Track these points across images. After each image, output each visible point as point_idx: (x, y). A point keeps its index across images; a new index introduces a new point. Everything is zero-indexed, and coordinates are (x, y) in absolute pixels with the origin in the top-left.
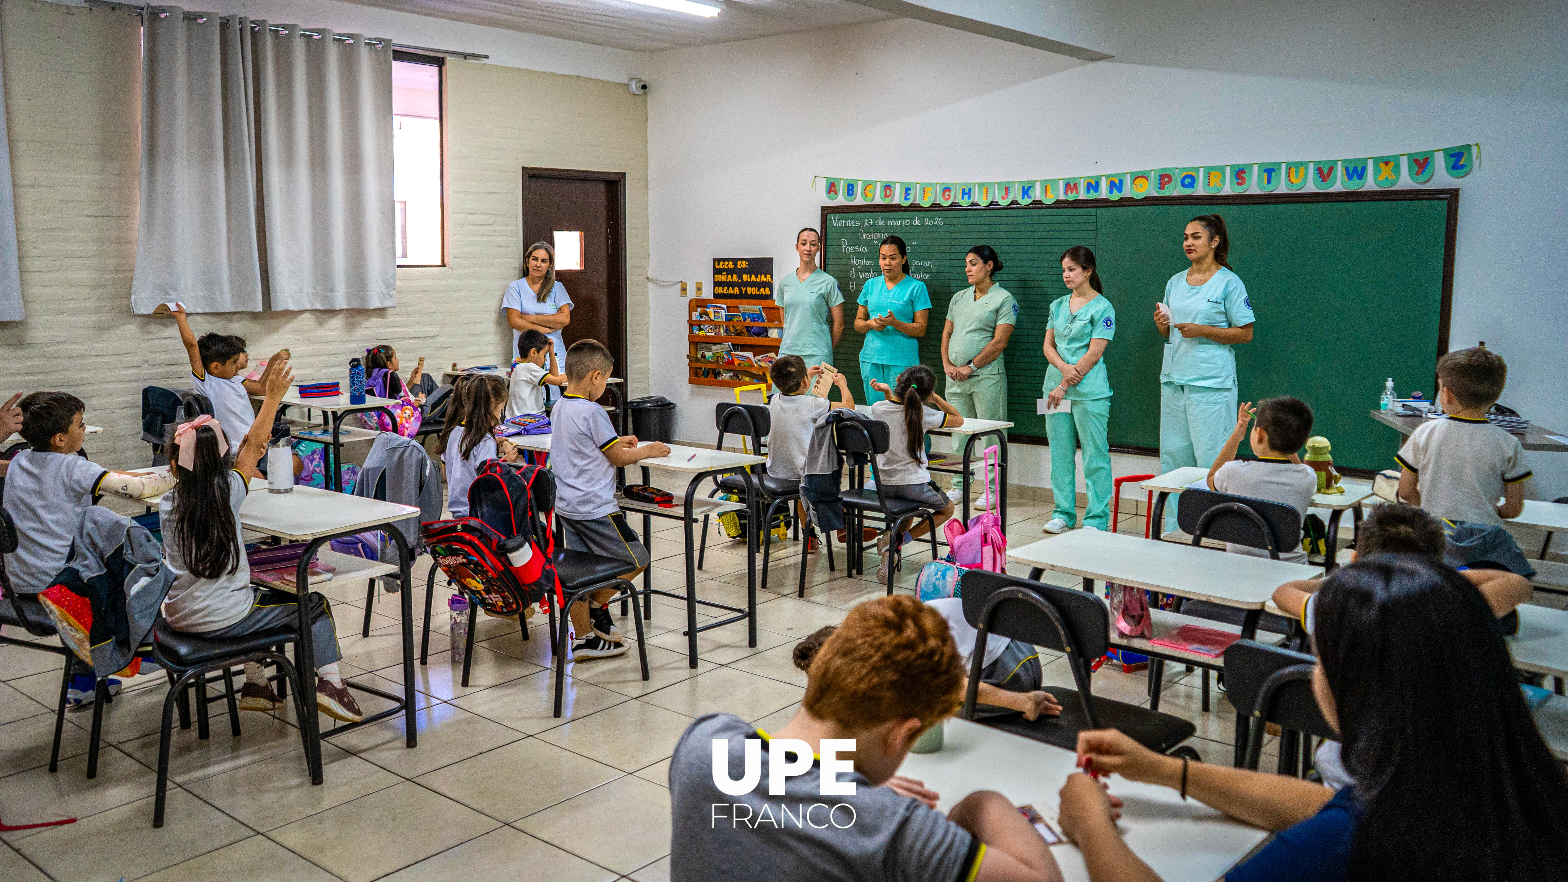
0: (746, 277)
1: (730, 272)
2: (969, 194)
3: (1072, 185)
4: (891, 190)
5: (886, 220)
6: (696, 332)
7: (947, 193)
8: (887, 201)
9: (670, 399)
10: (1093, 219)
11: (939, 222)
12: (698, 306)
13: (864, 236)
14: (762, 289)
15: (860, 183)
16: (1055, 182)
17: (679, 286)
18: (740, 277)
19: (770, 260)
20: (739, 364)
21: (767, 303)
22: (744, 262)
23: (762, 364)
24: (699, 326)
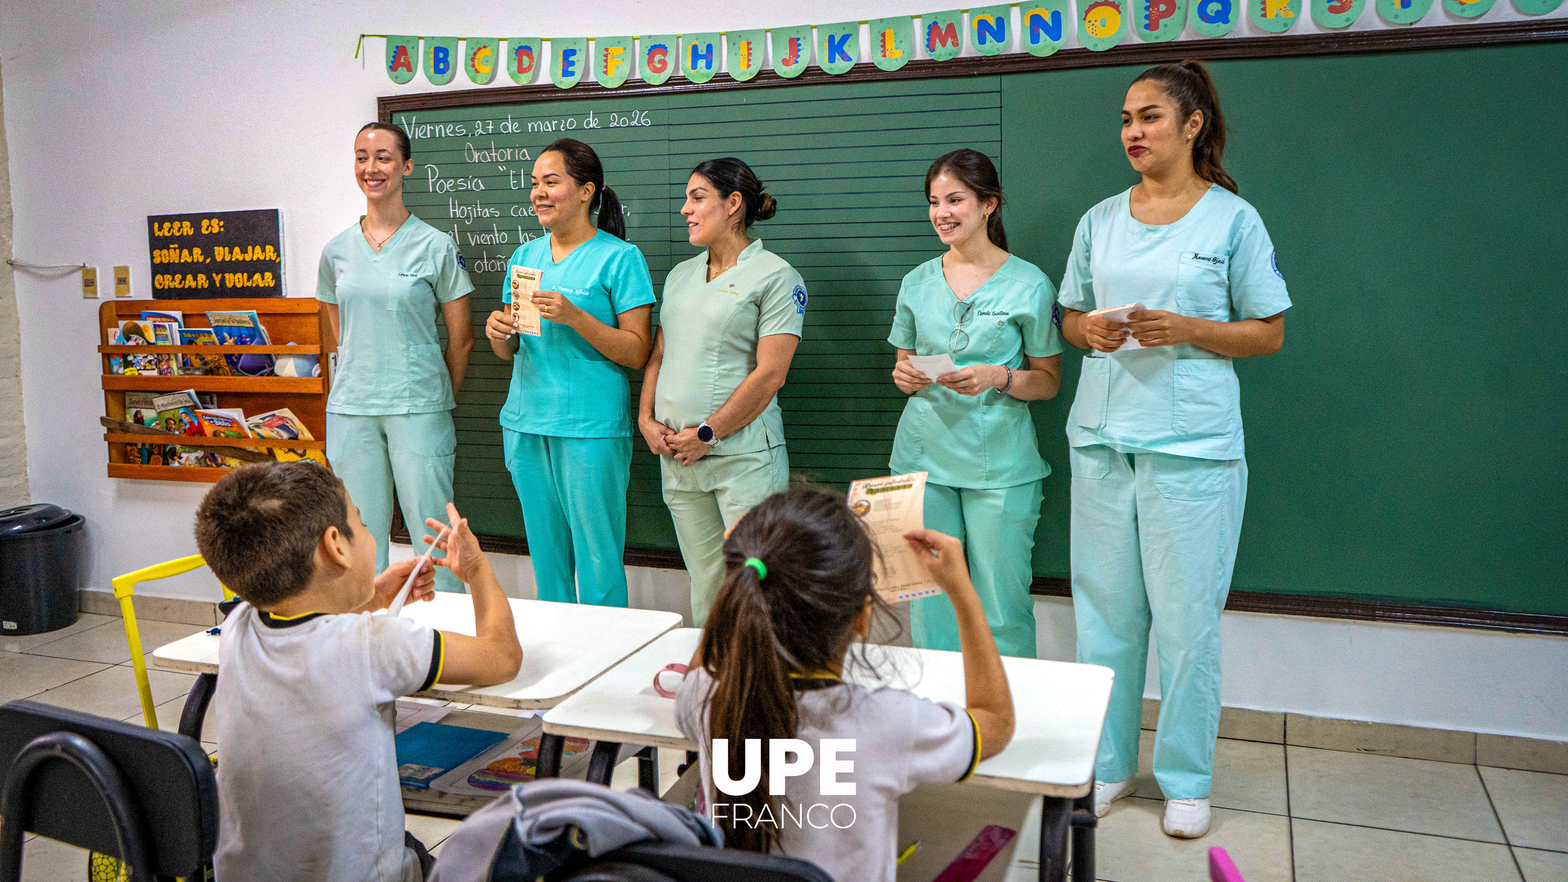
0: (221, 253)
1: (185, 243)
2: (708, 57)
3: (943, 26)
4: (530, 56)
5: (521, 119)
6: (118, 369)
7: (658, 57)
8: (524, 80)
9: (68, 506)
10: (995, 99)
11: (640, 119)
12: (121, 317)
13: (476, 155)
14: (257, 276)
15: (462, 45)
16: (902, 23)
17: (78, 276)
18: (208, 252)
19: (272, 216)
20: (215, 434)
21: (271, 305)
22: (215, 222)
23: (265, 432)
24: (125, 356)
